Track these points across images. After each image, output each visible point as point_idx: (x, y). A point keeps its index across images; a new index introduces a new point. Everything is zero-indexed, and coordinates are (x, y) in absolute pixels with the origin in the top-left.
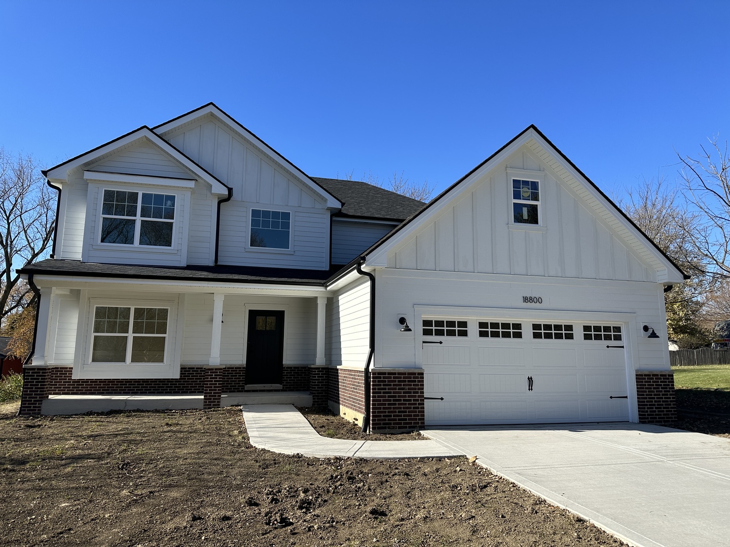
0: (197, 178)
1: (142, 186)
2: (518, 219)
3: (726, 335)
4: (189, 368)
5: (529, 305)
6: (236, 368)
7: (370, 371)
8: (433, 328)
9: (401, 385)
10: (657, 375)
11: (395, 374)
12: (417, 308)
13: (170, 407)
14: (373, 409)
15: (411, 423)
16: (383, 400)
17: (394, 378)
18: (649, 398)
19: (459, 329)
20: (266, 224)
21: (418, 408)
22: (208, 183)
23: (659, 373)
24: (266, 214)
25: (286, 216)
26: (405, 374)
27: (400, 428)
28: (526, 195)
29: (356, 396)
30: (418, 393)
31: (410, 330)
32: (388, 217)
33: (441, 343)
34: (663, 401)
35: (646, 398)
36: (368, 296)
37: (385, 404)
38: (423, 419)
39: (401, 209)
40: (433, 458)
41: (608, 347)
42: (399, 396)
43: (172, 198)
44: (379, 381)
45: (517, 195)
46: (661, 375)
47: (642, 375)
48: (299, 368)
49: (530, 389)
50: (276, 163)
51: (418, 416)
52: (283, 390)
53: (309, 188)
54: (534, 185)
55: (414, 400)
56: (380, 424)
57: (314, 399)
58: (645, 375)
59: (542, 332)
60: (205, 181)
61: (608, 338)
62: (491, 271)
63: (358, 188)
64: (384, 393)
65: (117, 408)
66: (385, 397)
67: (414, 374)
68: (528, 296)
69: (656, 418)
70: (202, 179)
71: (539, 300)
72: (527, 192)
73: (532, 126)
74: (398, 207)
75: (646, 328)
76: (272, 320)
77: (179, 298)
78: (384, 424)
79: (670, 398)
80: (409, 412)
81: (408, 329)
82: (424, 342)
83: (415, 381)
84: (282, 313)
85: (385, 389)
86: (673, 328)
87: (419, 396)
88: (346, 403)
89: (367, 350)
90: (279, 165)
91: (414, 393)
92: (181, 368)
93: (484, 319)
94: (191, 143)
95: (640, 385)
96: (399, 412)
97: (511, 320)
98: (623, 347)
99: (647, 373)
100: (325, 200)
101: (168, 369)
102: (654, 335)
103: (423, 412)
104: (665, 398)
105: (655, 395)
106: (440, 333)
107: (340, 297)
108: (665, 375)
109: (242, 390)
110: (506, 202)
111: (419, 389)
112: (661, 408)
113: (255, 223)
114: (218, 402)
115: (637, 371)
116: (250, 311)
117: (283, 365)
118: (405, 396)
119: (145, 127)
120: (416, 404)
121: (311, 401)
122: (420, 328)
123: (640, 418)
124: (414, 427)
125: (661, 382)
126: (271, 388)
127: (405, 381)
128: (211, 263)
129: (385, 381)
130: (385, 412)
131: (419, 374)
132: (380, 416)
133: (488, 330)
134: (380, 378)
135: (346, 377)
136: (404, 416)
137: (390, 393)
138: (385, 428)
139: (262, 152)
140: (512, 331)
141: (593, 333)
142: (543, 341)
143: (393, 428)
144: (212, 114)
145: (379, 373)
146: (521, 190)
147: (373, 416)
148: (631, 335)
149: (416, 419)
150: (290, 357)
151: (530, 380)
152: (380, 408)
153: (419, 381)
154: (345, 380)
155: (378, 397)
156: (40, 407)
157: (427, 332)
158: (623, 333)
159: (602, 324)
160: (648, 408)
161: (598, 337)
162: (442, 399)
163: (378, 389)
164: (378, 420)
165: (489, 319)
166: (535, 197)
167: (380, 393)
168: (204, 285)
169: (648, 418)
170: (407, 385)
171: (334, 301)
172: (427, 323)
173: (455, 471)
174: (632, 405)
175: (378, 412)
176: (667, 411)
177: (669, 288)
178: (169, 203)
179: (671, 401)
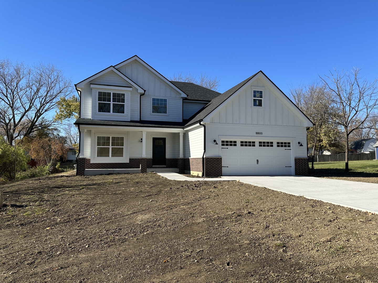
0: (132, 86)
1: (112, 90)
2: (255, 105)
3: (353, 147)
4: (132, 159)
5: (258, 135)
6: (149, 159)
7: (204, 157)
8: (225, 144)
9: (214, 162)
10: (302, 159)
11: (212, 158)
12: (220, 137)
13: (129, 172)
14: (205, 169)
15: (218, 174)
16: (209, 167)
17: (212, 160)
18: (299, 167)
19: (234, 144)
20: (158, 104)
21: (220, 169)
22: (136, 88)
23: (303, 158)
24: (158, 100)
25: (165, 100)
26: (216, 158)
27: (214, 176)
28: (258, 96)
29: (198, 167)
30: (220, 165)
31: (218, 144)
32: (204, 100)
33: (227, 148)
34: (304, 168)
35: (298, 167)
36: (203, 132)
37: (209, 168)
38: (222, 173)
39: (209, 96)
40: (226, 181)
41: (285, 149)
42: (214, 166)
43: (124, 95)
44: (207, 161)
45: (255, 96)
46: (303, 159)
47: (297, 159)
48: (172, 159)
49: (258, 164)
50: (161, 79)
51: (220, 172)
52: (166, 168)
53: (170, 86)
54: (261, 92)
55: (219, 167)
56: (208, 174)
57: (180, 170)
58: (298, 159)
59: (262, 144)
60: (135, 87)
61: (285, 146)
62: (245, 124)
63: (190, 86)
64: (209, 165)
65: (111, 173)
66: (209, 166)
67: (219, 158)
68: (258, 132)
69: (301, 174)
70: (134, 86)
71: (261, 133)
72: (259, 95)
73: (261, 71)
74: (208, 95)
75: (299, 143)
76: (161, 141)
77: (128, 133)
78: (209, 174)
79: (306, 167)
80: (217, 171)
81: (217, 144)
82: (222, 148)
83: (219, 161)
84: (165, 139)
85: (209, 163)
86: (329, 145)
87: (220, 166)
88: (193, 170)
89: (203, 151)
90: (162, 80)
91: (219, 165)
92: (129, 159)
93: (242, 140)
94: (128, 71)
95: (296, 162)
96: (214, 171)
97: (252, 140)
98: (291, 149)
99: (299, 158)
100: (181, 94)
101: (124, 159)
102: (301, 145)
103: (222, 171)
104: (305, 167)
105: (301, 166)
106: (227, 145)
107: (189, 133)
108: (305, 159)
109: (152, 167)
110: (251, 99)
111: (220, 163)
112: (303, 170)
113: (153, 103)
114: (146, 170)
115: (295, 158)
116: (153, 138)
117: (166, 158)
118: (216, 166)
119: (112, 66)
120: (219, 168)
121: (179, 170)
122: (221, 143)
123: (295, 174)
124: (219, 176)
125: (303, 161)
126: (162, 167)
127: (216, 161)
128: (139, 120)
129: (209, 161)
130: (209, 171)
131: (220, 158)
132: (208, 172)
133: (244, 144)
134: (208, 160)
135: (193, 161)
136: (215, 172)
137: (211, 165)
138: (209, 176)
139: (156, 75)
140: (252, 144)
141: (280, 145)
142: (262, 147)
143: (212, 176)
144: (136, 60)
145: (207, 158)
146: (256, 94)
147: (205, 172)
148: (294, 145)
149: (219, 173)
150: (168, 155)
151: (258, 160)
152: (208, 169)
153: (220, 161)
154: (193, 162)
155: (207, 166)
156: (84, 172)
157: (223, 145)
158: (291, 145)
159: (284, 141)
160: (298, 170)
161: (282, 146)
162: (228, 167)
163: (207, 163)
164: (207, 173)
165: (244, 140)
166: (261, 97)
167: (208, 165)
168: (140, 128)
169: (298, 174)
170: (216, 162)
171: (186, 134)
172: (223, 142)
173: (234, 183)
174: (293, 169)
175: (207, 171)
176: (305, 171)
177: (308, 129)
178: (123, 96)
179: (306, 168)
